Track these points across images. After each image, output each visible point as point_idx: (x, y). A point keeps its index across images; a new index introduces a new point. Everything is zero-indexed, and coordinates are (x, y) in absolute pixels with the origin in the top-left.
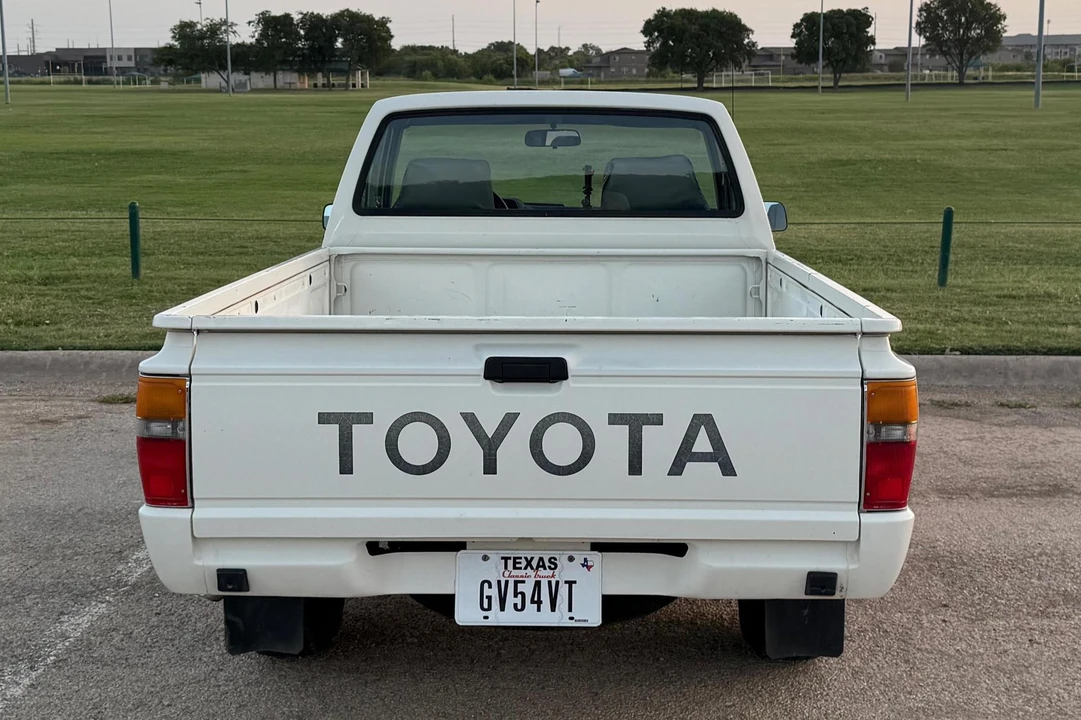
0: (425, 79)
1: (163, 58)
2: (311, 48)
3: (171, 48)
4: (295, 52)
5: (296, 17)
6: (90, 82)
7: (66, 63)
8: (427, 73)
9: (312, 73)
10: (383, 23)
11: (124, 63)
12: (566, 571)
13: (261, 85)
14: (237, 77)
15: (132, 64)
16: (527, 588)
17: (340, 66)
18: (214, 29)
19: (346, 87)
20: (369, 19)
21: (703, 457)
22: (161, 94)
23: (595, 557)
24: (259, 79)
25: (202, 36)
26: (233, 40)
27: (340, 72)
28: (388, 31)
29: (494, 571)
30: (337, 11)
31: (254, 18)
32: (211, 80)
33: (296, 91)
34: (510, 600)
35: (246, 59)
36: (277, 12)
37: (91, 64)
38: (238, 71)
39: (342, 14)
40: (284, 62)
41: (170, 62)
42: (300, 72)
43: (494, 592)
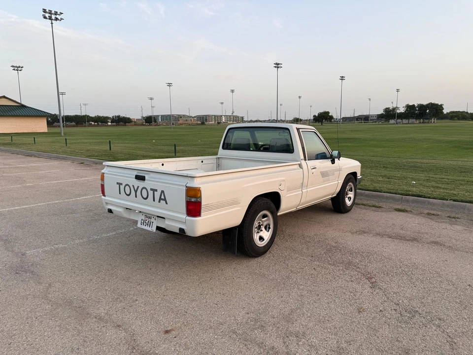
0: (455, 120)
1: (380, 117)
2: (420, 113)
3: (383, 114)
4: (415, 114)
5: (416, 105)
6: (364, 123)
7: (361, 118)
8: (456, 118)
9: (420, 119)
10: (441, 105)
11: (374, 118)
12: (153, 220)
13: (405, 122)
14: (399, 121)
15: (376, 118)
16: (147, 222)
17: (427, 117)
18: (394, 109)
19: (429, 122)
20: (437, 105)
21: (163, 200)
22: (381, 125)
23: (157, 218)
24: (405, 121)
25: (391, 111)
26: (398, 111)
27: (427, 119)
28: (443, 107)
29: (143, 217)
30: (428, 103)
31: (405, 106)
32: (392, 121)
33: (414, 123)
34: (145, 224)
35: (401, 116)
36: (411, 104)
37: (366, 118)
38: (399, 119)
39: (429, 104)
40: (412, 116)
41: (382, 117)
42: (416, 119)
43: (142, 221)
